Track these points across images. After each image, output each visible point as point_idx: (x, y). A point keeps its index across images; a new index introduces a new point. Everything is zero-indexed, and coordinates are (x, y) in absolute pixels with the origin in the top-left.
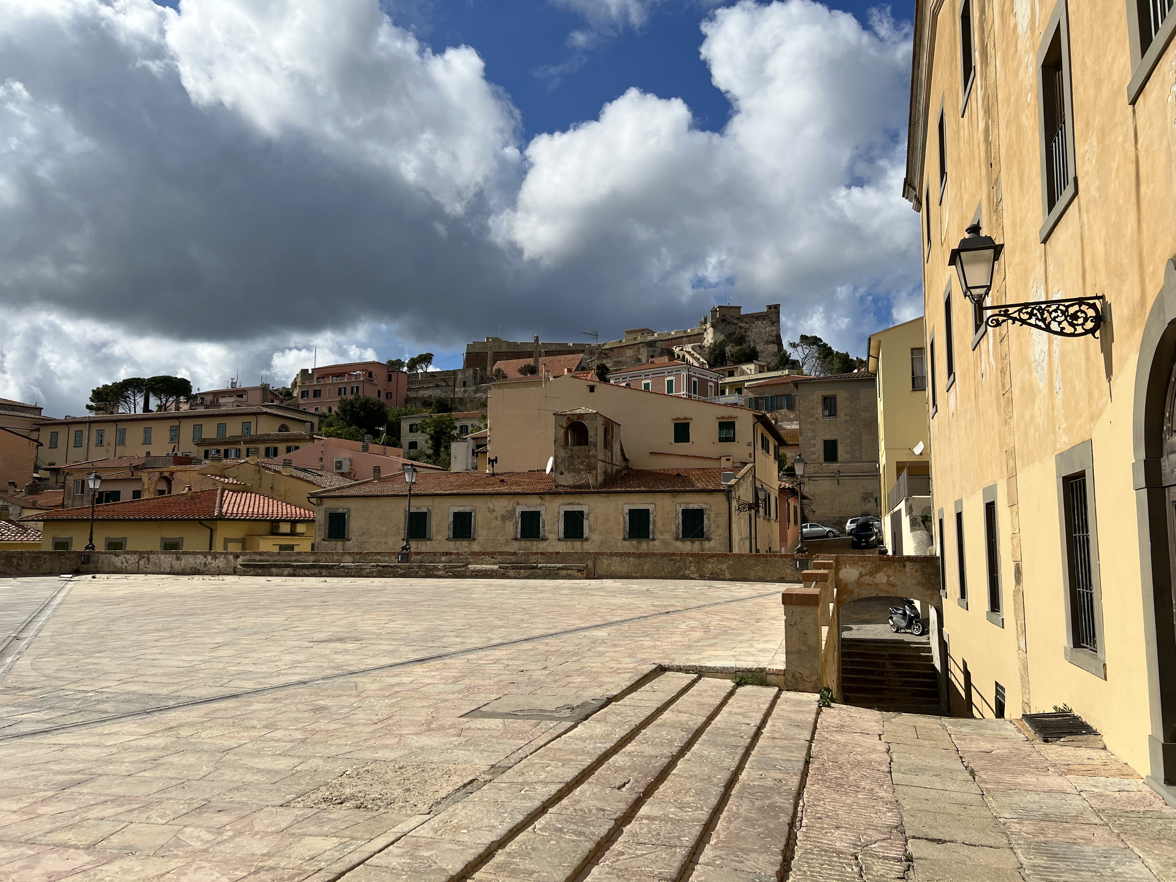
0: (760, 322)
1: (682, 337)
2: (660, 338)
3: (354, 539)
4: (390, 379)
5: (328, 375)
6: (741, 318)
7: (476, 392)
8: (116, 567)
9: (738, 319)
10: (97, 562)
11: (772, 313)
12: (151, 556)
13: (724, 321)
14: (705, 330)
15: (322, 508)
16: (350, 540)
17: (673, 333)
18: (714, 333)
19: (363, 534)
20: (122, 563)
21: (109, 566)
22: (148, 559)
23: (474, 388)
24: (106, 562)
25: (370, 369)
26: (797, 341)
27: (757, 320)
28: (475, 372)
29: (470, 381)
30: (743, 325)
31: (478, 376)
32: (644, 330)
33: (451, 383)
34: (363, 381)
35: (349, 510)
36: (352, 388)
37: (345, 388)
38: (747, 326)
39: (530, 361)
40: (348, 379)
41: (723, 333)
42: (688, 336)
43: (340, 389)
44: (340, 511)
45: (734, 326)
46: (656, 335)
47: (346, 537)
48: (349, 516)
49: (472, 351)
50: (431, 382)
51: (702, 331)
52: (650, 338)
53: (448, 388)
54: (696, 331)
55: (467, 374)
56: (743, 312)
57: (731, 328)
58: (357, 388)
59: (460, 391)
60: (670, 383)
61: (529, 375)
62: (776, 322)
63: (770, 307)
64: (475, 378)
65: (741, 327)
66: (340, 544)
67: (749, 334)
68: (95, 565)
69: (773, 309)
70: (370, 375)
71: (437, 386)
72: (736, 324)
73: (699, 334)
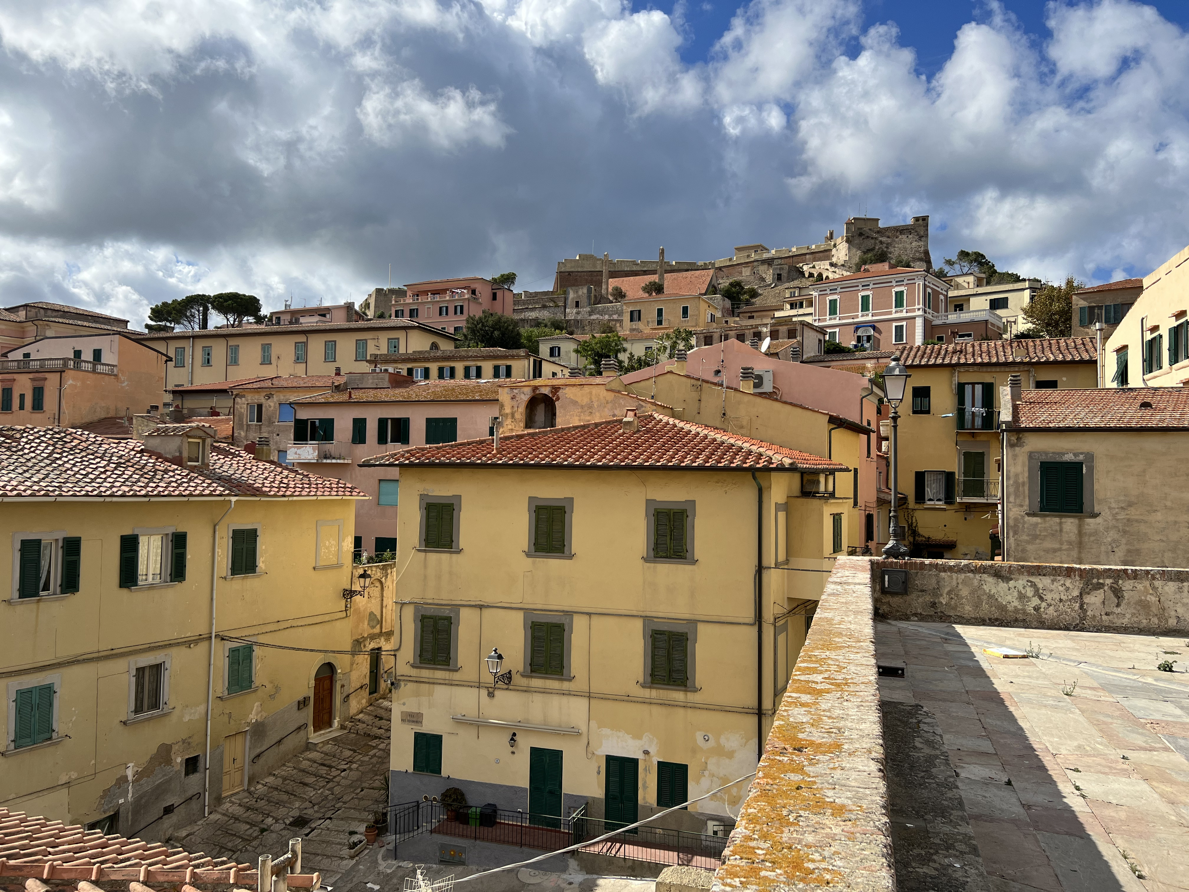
0: (904, 237)
1: (805, 254)
2: (778, 255)
3: (1106, 513)
4: (494, 297)
5: (426, 293)
6: (882, 232)
7: (590, 313)
8: (1003, 608)
9: (878, 232)
10: (936, 592)
11: (920, 226)
12: (1127, 585)
13: (861, 234)
14: (835, 246)
15: (1022, 452)
16: (1095, 516)
17: (794, 249)
18: (849, 248)
19: (1130, 504)
20: (1022, 597)
21: (977, 606)
22: (1117, 593)
23: (588, 309)
24: (965, 592)
25: (473, 286)
26: (954, 258)
27: (901, 234)
28: (589, 291)
29: (584, 301)
30: (884, 239)
31: (593, 295)
32: (758, 246)
33: (561, 304)
34: (468, 299)
35: (1090, 457)
36: (456, 307)
37: (447, 307)
38: (889, 240)
39: (655, 278)
40: (450, 296)
41: (859, 249)
42: (812, 253)
43: (441, 308)
44: (1069, 457)
45: (873, 241)
46: (773, 252)
47: (1086, 507)
48: (1091, 469)
49: (563, 270)
50: (537, 303)
51: (828, 248)
52: (765, 256)
53: (557, 309)
54: (822, 248)
55: (580, 293)
56: (881, 225)
57: (869, 243)
58: (462, 307)
59: (571, 313)
60: (899, 295)
61: (654, 294)
62: (923, 236)
63: (917, 219)
64: (589, 297)
65: (881, 242)
66: (1070, 524)
67: (891, 249)
68: (928, 598)
69: (921, 222)
70: (474, 292)
71: (544, 307)
72: (876, 238)
73: (826, 251)
